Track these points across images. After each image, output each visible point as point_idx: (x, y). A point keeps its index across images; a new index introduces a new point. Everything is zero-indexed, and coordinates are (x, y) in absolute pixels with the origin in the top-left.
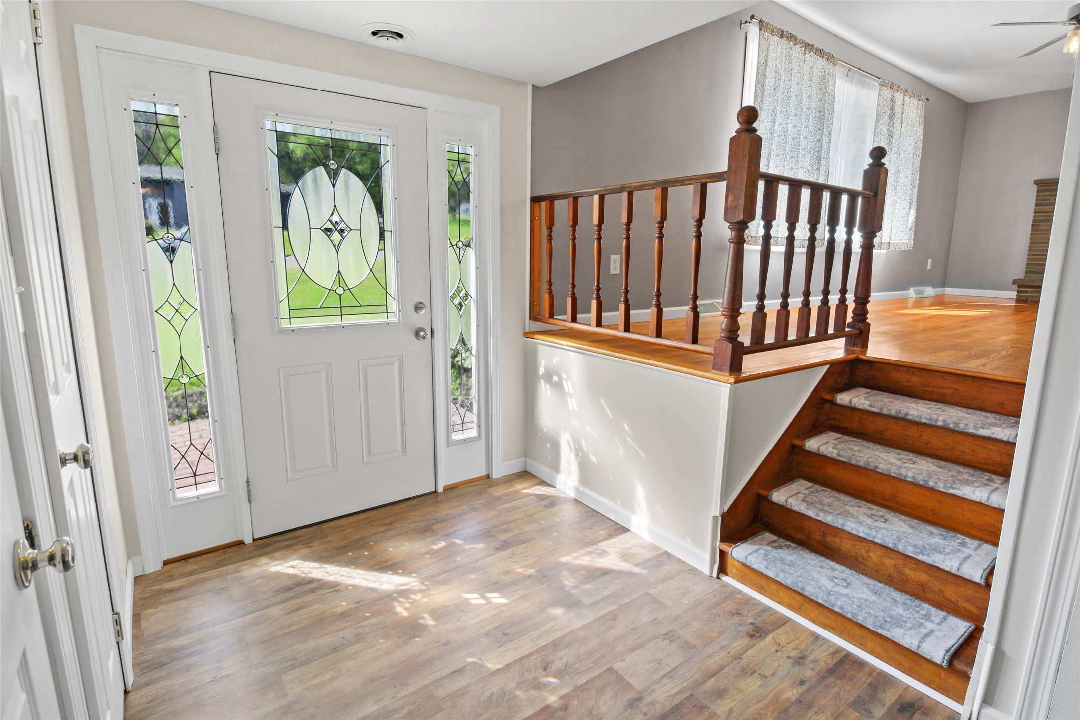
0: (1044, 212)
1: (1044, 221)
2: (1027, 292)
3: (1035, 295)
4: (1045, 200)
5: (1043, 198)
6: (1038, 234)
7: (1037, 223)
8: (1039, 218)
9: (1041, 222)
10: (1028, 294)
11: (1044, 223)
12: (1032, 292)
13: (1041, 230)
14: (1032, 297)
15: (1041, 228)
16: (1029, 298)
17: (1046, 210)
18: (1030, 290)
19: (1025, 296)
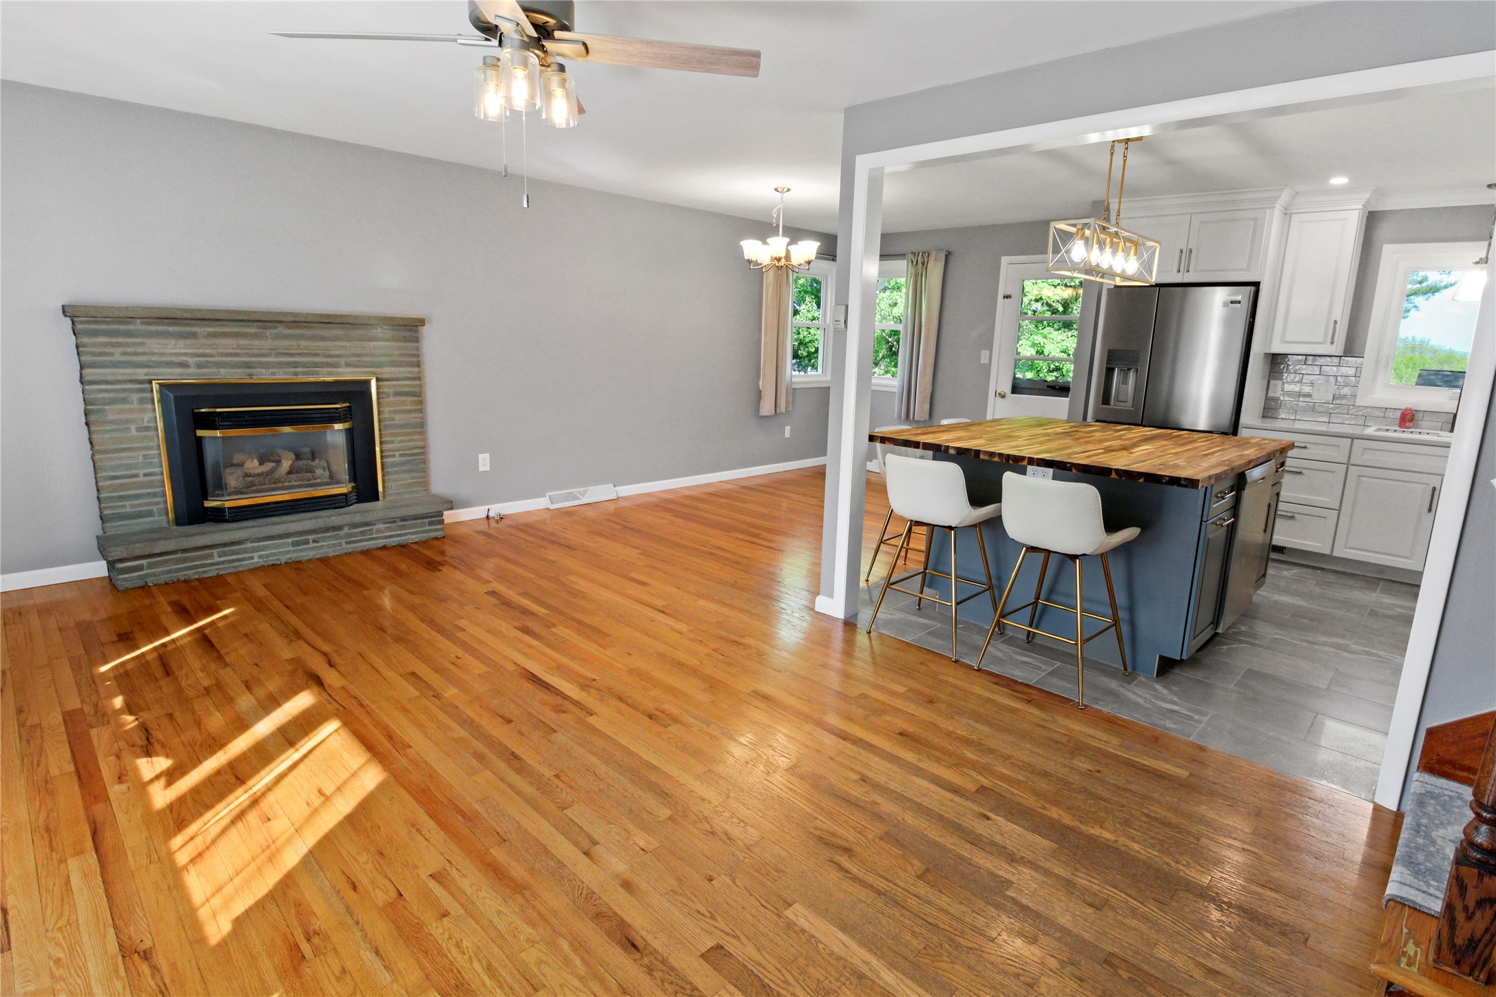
0: (107, 382)
1: (113, 401)
2: (140, 568)
3: (159, 570)
4: (101, 354)
5: (98, 350)
6: (109, 431)
7: (99, 407)
8: (100, 396)
9: (105, 404)
10: (144, 572)
11: (114, 407)
12: (150, 566)
13: (111, 422)
14: (154, 575)
15: (111, 417)
16: (147, 580)
17: (109, 378)
18: (144, 562)
19: (140, 577)
